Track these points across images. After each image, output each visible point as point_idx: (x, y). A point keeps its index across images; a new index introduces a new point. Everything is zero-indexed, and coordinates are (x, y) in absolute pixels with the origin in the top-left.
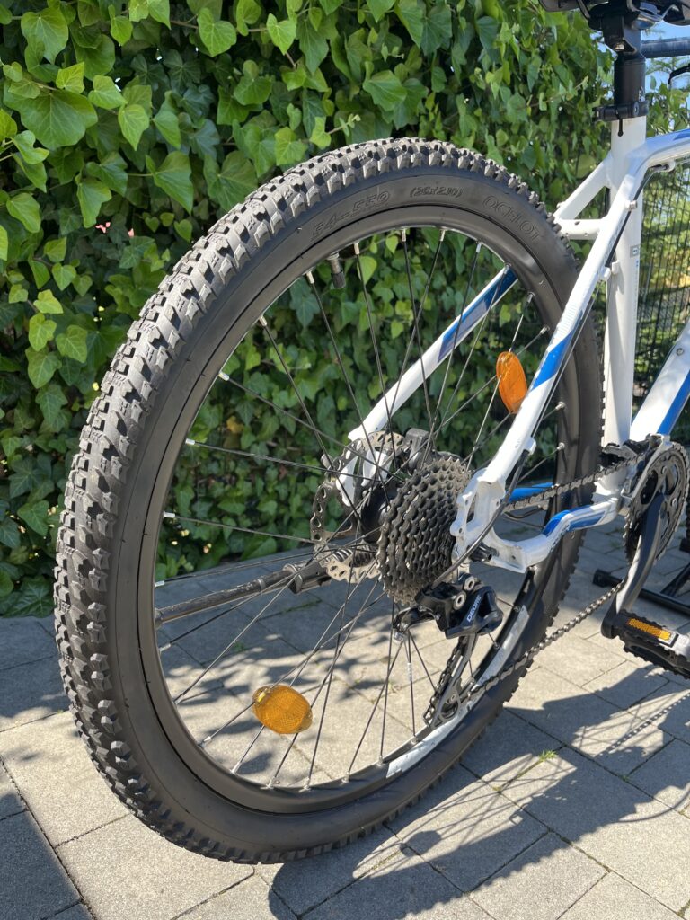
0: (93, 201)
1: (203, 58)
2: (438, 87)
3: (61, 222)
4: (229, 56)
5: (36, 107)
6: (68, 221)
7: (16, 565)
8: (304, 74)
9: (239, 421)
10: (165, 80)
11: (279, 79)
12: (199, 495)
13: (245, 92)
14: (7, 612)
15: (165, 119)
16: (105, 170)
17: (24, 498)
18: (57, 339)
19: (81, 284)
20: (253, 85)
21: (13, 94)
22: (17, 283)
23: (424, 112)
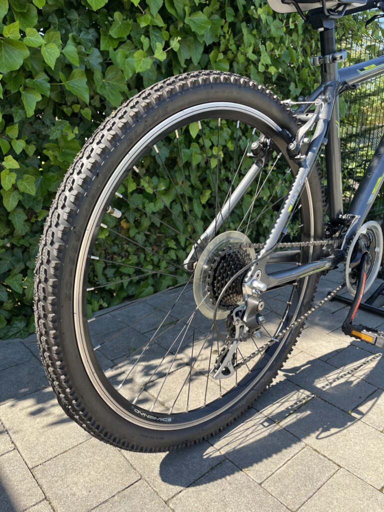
0: (31, 102)
1: (90, 12)
2: (230, 19)
3: (14, 115)
4: (105, 10)
6: (18, 114)
7: (7, 311)
8: (149, 17)
9: (128, 222)
10: (69, 27)
11: (135, 21)
12: (108, 265)
13: (116, 30)
14: (4, 337)
15: (69, 50)
16: (37, 83)
17: (8, 273)
18: (18, 183)
19: (29, 149)
20: (120, 26)
23: (222, 34)
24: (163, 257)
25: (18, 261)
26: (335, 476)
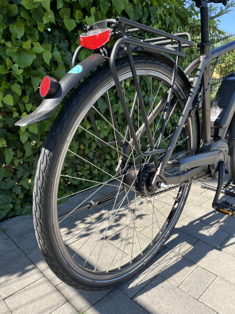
0: (36, 82)
1: (66, 31)
3: (27, 90)
5: (16, 54)
7: (20, 199)
9: (84, 145)
10: (54, 40)
15: (56, 54)
16: (39, 72)
17: (21, 178)
18: (29, 127)
19: (33, 108)
21: (9, 51)
22: (15, 111)
24: (103, 165)
25: (26, 171)
26: (215, 280)
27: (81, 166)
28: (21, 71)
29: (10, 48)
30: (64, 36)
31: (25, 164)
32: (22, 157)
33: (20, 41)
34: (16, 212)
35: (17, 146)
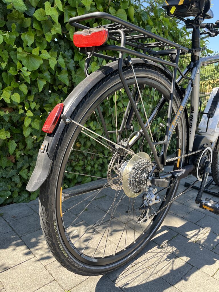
0: (42, 84)
5: (26, 59)
6: (35, 90)
7: (19, 188)
9: (80, 143)
15: (60, 60)
16: (44, 75)
17: (21, 169)
18: (32, 123)
19: (37, 107)
21: (19, 56)
22: (21, 108)
24: (96, 162)
27: (76, 162)
28: (29, 73)
29: (20, 53)
30: (69, 46)
31: (25, 157)
32: (23, 150)
33: (30, 48)
34: (13, 199)
35: (20, 139)
